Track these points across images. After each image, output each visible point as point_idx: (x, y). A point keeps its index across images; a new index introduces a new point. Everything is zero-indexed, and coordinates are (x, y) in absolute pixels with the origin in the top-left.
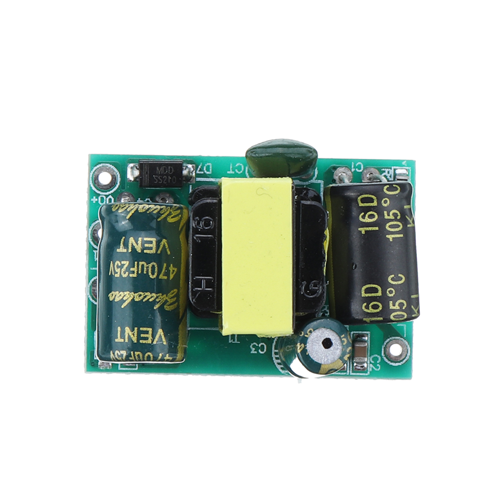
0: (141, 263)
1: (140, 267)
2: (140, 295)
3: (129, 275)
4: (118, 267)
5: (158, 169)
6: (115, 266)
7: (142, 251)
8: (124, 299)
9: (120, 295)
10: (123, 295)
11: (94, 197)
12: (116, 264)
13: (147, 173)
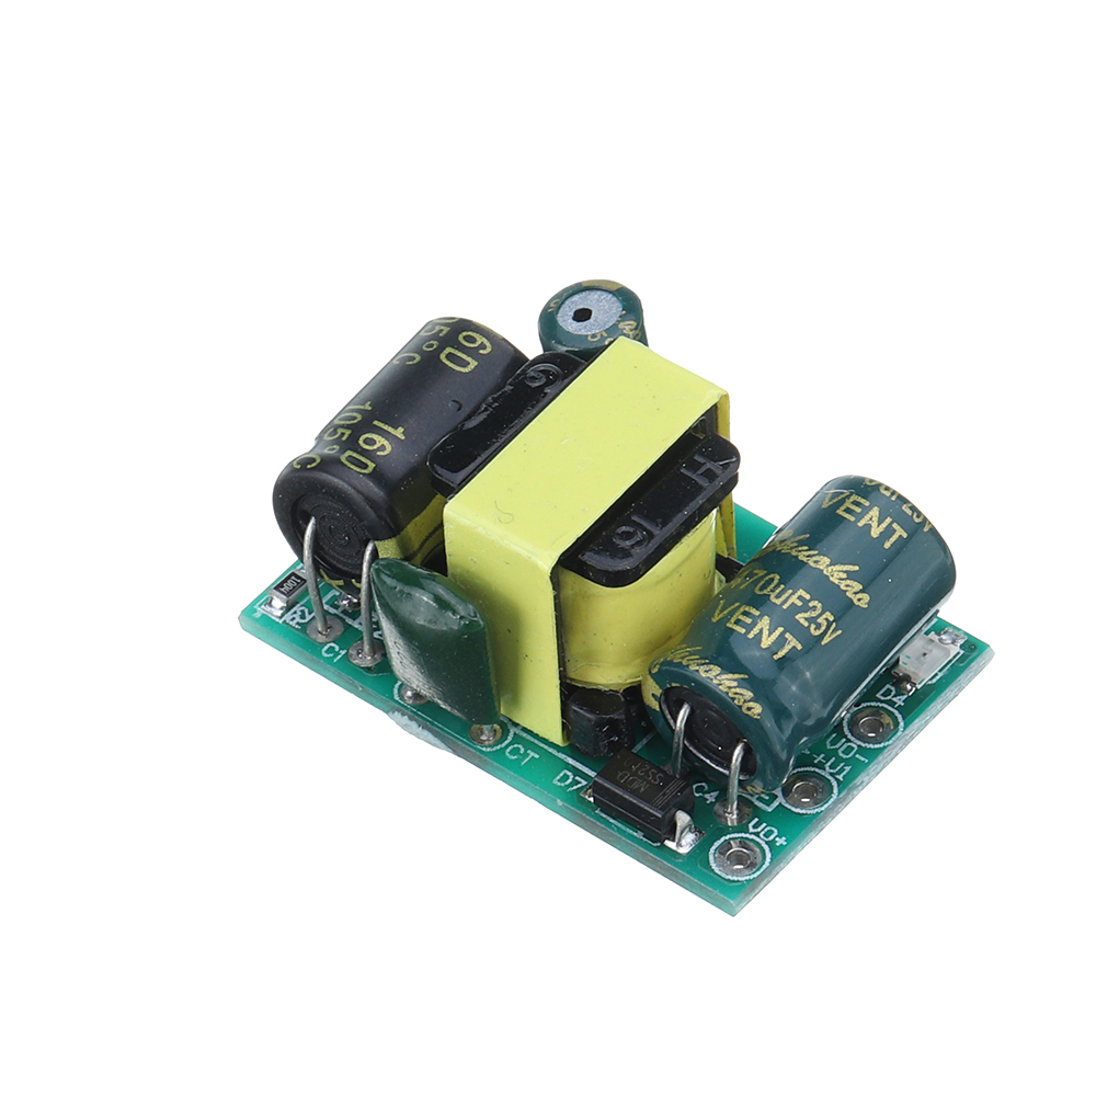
0: (778, 602)
1: (784, 597)
2: (816, 562)
3: (809, 601)
4: (818, 626)
5: (643, 789)
6: (821, 631)
7: (761, 616)
8: (845, 576)
9: (847, 586)
10: (844, 583)
11: (778, 844)
12: (818, 633)
13: (664, 794)
